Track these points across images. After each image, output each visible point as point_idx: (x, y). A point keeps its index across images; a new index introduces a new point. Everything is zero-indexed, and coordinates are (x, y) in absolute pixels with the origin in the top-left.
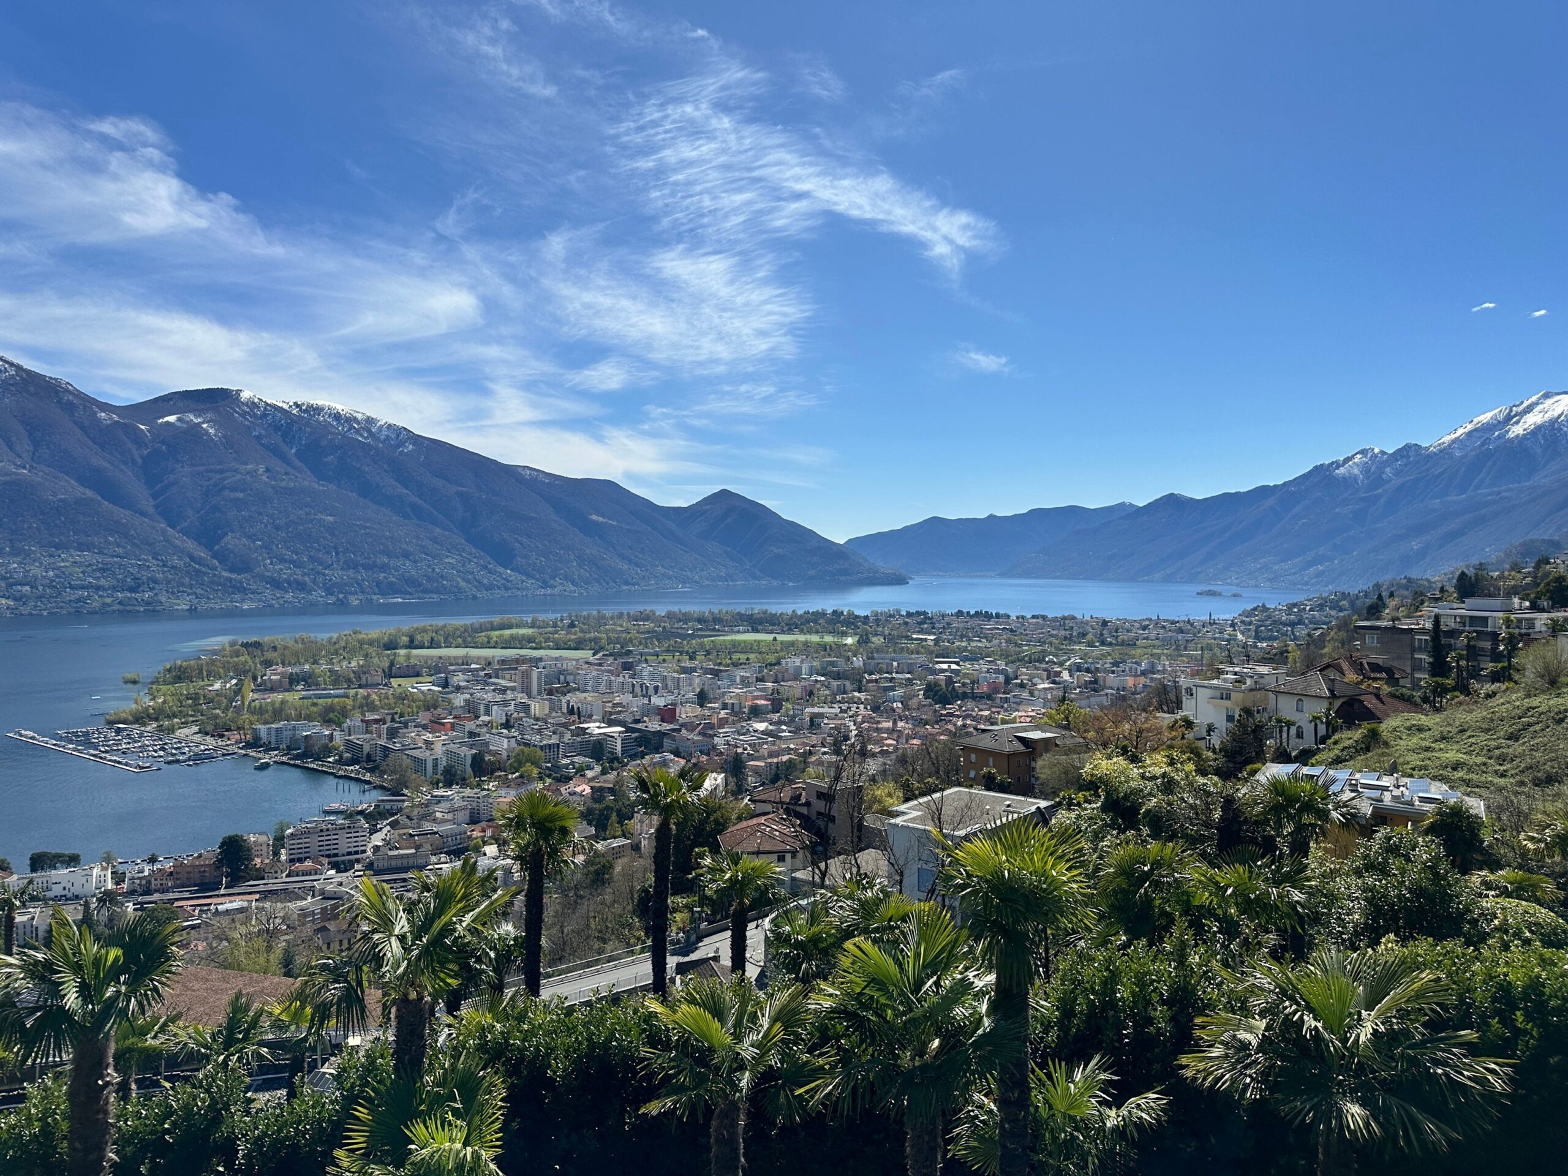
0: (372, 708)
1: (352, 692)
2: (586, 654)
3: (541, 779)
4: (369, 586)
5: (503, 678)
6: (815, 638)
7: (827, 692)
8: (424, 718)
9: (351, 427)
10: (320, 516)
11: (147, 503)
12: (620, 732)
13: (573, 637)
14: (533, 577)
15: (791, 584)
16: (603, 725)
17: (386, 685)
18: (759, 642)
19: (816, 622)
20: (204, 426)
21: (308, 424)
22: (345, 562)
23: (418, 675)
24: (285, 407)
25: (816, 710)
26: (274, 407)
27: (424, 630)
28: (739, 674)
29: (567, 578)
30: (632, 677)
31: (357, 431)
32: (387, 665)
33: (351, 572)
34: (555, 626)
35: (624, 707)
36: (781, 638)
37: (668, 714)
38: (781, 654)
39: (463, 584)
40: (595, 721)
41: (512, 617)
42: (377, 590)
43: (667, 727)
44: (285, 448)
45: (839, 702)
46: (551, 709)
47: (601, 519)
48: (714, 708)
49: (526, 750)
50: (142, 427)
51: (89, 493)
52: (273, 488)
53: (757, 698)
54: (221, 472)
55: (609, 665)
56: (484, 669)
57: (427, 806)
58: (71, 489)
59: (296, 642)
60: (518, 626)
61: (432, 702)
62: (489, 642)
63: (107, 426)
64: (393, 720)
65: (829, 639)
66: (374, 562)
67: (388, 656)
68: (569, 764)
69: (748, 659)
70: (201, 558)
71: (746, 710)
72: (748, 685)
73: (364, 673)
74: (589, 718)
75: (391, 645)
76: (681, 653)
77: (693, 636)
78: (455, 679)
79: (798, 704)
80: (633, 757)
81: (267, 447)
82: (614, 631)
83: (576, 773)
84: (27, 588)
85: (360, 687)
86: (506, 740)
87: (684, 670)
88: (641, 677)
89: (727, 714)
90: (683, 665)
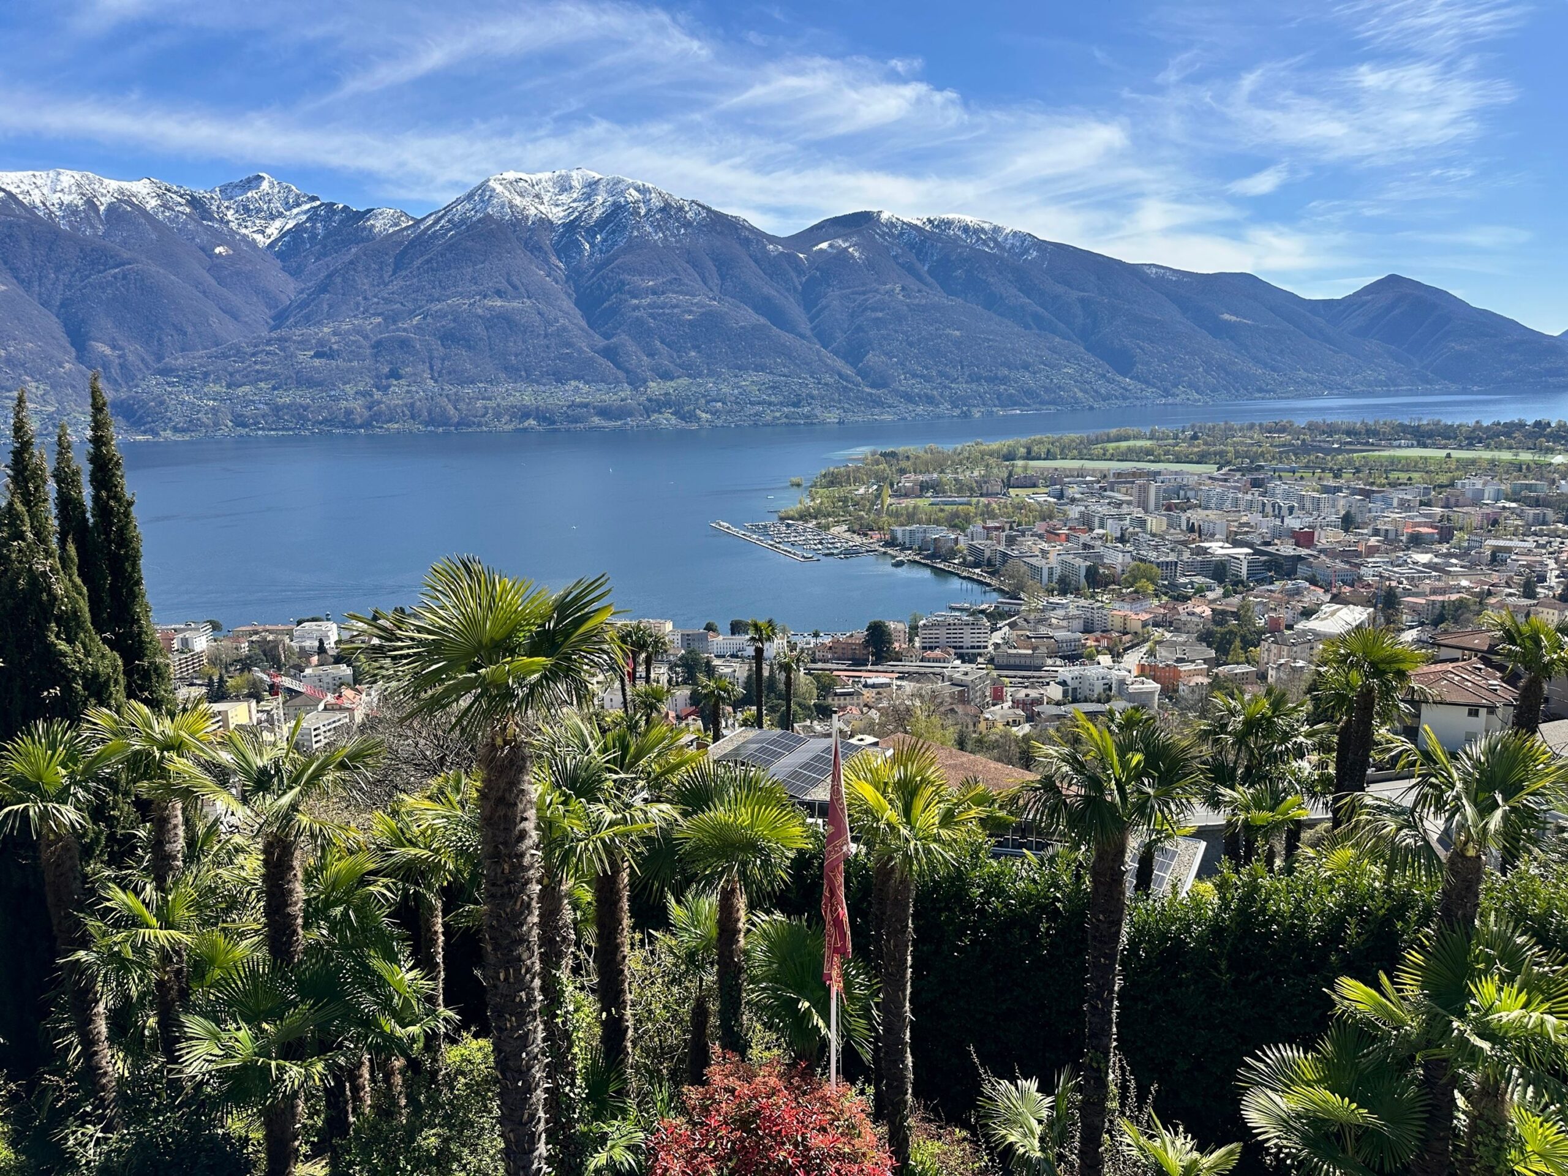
0: (993, 516)
1: (974, 500)
2: (1210, 469)
3: (1157, 596)
4: (990, 399)
5: (1119, 491)
6: (1506, 456)
7: (1519, 522)
8: (1040, 527)
9: (980, 238)
10: (948, 331)
11: (805, 327)
12: (1246, 554)
13: (1196, 450)
14: (1154, 386)
15: (1475, 388)
16: (1227, 545)
17: (1004, 495)
18: (1426, 458)
19: (1508, 435)
20: (851, 250)
21: (939, 239)
22: (970, 376)
23: (1034, 486)
24: (919, 223)
25: (1501, 543)
26: (909, 225)
27: (1041, 442)
28: (1396, 496)
29: (1191, 385)
30: (1263, 494)
31: (985, 243)
32: (1006, 475)
33: (974, 386)
34: (1176, 437)
35: (1252, 527)
36: (1456, 454)
37: (1304, 538)
38: (1457, 474)
39: (1080, 394)
40: (1218, 541)
41: (1131, 430)
42: (997, 402)
43: (1303, 552)
44: (918, 265)
45: (1535, 534)
46: (1170, 525)
47: (1234, 318)
48: (1362, 534)
49: (1142, 565)
50: (801, 256)
51: (762, 320)
52: (908, 306)
53: (1419, 525)
54: (864, 293)
55: (1235, 481)
56: (1099, 482)
57: (1043, 611)
58: (748, 317)
59: (926, 452)
60: (1136, 438)
61: (1047, 513)
62: (1104, 454)
63: (775, 257)
64: (1011, 528)
65: (1526, 456)
66: (996, 374)
67: (1007, 467)
68: (1187, 584)
69: (1410, 479)
70: (848, 376)
71: (1404, 538)
72: (1409, 509)
73: (985, 482)
74: (1212, 536)
75: (1010, 457)
76: (1323, 471)
77: (1339, 451)
78: (1070, 491)
79: (1476, 534)
80: (1260, 582)
81: (902, 266)
82: (1242, 443)
83: (1195, 594)
84: (720, 404)
85: (982, 495)
86: (1121, 555)
87: (1326, 490)
88: (1273, 495)
89: (1378, 541)
90: (1325, 483)
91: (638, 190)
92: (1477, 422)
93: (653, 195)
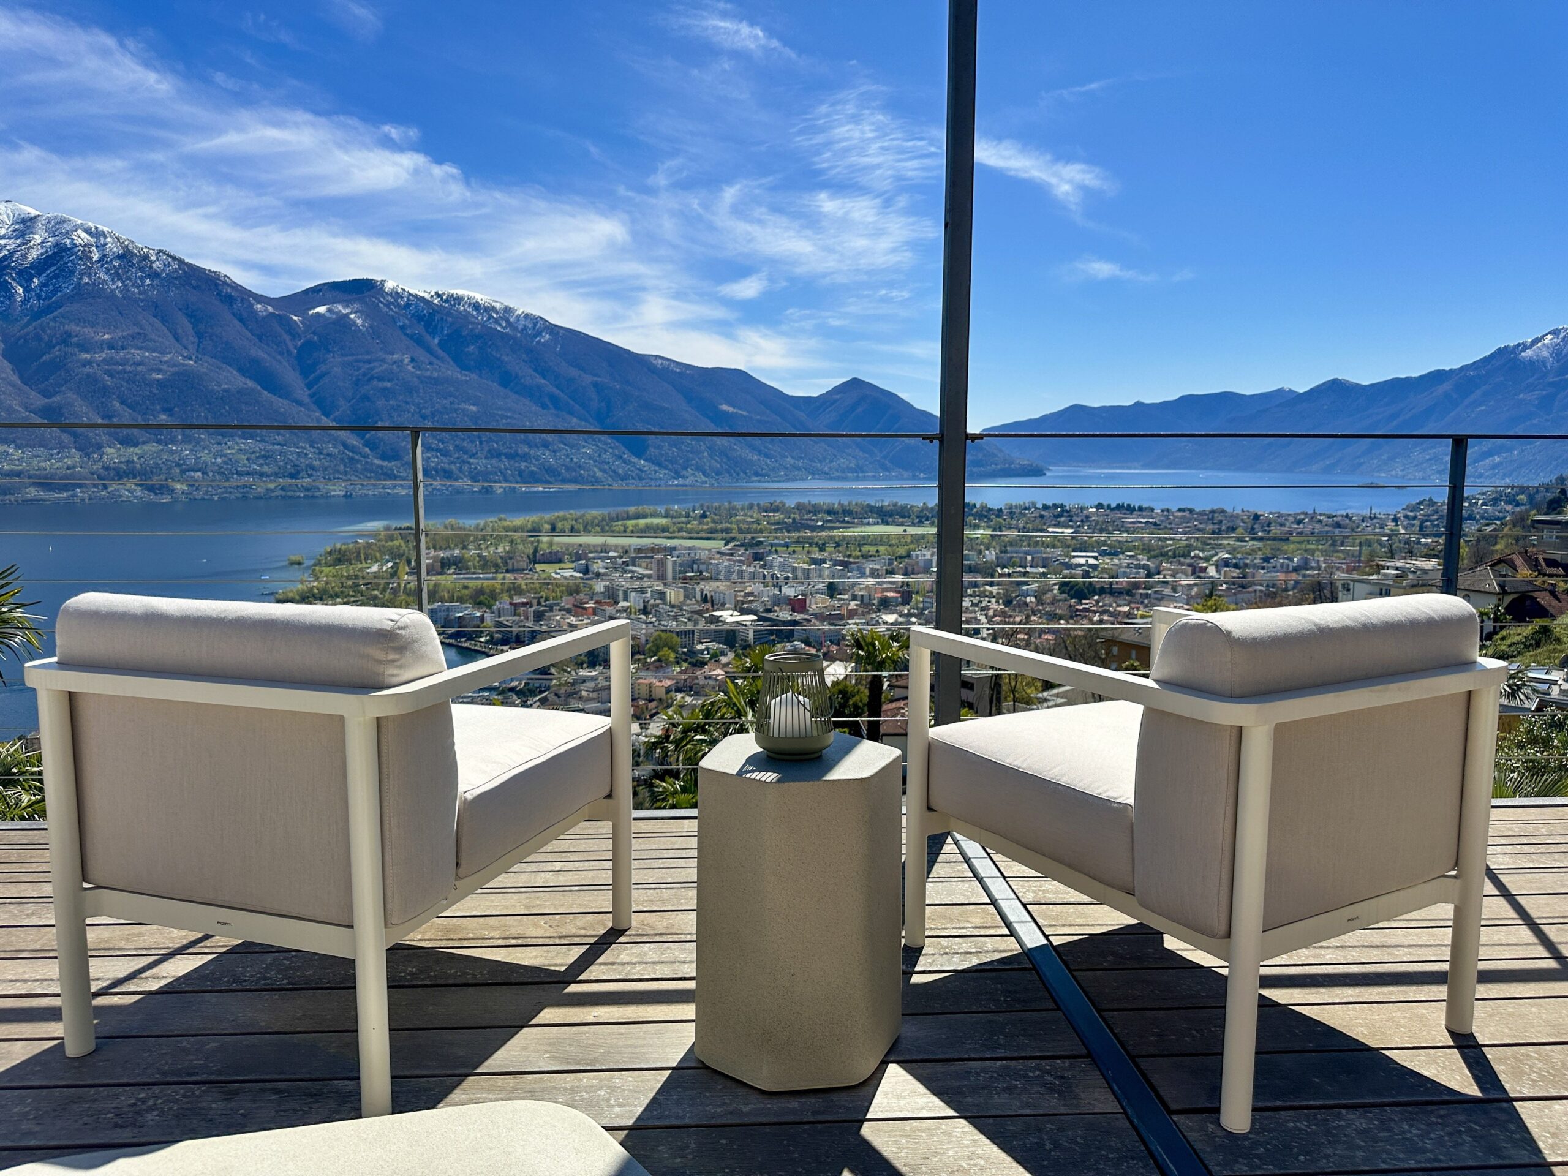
0: (519, 591)
1: (500, 576)
2: (719, 545)
3: (678, 663)
4: (512, 475)
5: (640, 566)
8: (567, 602)
9: (491, 317)
10: (463, 406)
11: (302, 392)
12: (752, 621)
13: (705, 527)
14: (666, 468)
16: (736, 613)
17: (531, 570)
18: (888, 534)
20: (352, 316)
21: (449, 314)
22: (489, 451)
23: (560, 561)
24: (427, 296)
26: (416, 296)
27: (565, 519)
28: (869, 566)
29: (699, 468)
30: (763, 567)
31: (496, 321)
32: (531, 551)
33: (494, 461)
34: (688, 516)
35: (755, 596)
36: (911, 530)
37: (798, 605)
38: (912, 546)
39: (599, 474)
40: (728, 609)
41: (648, 509)
42: (519, 479)
43: (798, 617)
44: (428, 338)
45: (971, 595)
46: (686, 597)
47: (731, 409)
48: (844, 600)
49: (664, 635)
50: (295, 318)
51: (250, 384)
52: (418, 378)
53: (887, 590)
54: (369, 362)
55: (739, 555)
56: (621, 557)
57: (573, 684)
58: (232, 380)
59: (446, 527)
60: (653, 515)
61: (574, 588)
62: (625, 531)
63: (264, 318)
64: (539, 604)
66: (516, 451)
67: (532, 543)
68: (704, 650)
69: (877, 551)
70: (354, 446)
71: (875, 602)
72: (878, 576)
73: (511, 558)
74: (722, 606)
75: (535, 530)
76: (811, 545)
77: (822, 528)
78: (595, 566)
79: (929, 597)
81: (411, 337)
82: (745, 522)
83: (711, 659)
84: (199, 474)
85: (507, 571)
86: (644, 626)
87: (814, 562)
88: (771, 567)
89: (856, 605)
90: (813, 556)
91: (88, 231)
92: (924, 504)
93: (109, 240)
